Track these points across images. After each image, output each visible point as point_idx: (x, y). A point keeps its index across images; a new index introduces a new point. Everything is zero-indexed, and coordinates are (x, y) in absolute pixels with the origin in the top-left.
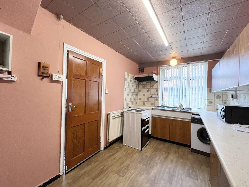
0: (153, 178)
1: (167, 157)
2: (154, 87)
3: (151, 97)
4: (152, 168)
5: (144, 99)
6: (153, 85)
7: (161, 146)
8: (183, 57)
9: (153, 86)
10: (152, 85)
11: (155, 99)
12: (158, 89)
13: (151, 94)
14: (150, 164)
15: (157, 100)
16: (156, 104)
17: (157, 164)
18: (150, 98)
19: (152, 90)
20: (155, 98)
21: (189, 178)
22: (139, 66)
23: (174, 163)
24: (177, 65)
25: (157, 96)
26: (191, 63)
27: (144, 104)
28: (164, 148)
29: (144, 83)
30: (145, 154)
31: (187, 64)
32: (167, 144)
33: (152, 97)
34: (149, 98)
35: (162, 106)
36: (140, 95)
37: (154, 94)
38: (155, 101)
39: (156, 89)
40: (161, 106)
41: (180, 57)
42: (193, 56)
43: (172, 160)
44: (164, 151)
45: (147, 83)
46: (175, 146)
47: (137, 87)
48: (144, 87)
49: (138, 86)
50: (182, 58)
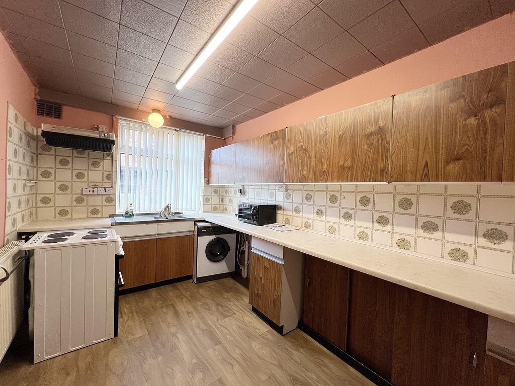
0: (194, 361)
1: (177, 314)
2: (101, 168)
3: (91, 193)
4: (174, 348)
5: (63, 200)
6: (98, 160)
7: (147, 302)
8: (173, 115)
9: (96, 164)
10: (91, 161)
11: (105, 198)
12: (114, 173)
13: (91, 185)
14: (164, 346)
15: (110, 200)
16: (108, 211)
17: (174, 335)
18: (87, 195)
19: (95, 175)
20: (102, 195)
21: (227, 319)
22: (39, 94)
23: (194, 314)
24: (162, 127)
25: (110, 191)
26: (184, 130)
27: (63, 213)
28: (156, 302)
29: (65, 151)
30: (134, 337)
31: (176, 130)
32: (153, 292)
33: (95, 193)
34: (85, 198)
35: (127, 213)
36: (47, 187)
37: (100, 185)
38: (105, 203)
39: (106, 174)
40: (124, 213)
41: (167, 114)
42: (189, 120)
43: (188, 313)
44: (162, 308)
45: (75, 154)
46: (168, 287)
47: (32, 160)
48: (64, 162)
49: (35, 156)
50: (170, 116)
